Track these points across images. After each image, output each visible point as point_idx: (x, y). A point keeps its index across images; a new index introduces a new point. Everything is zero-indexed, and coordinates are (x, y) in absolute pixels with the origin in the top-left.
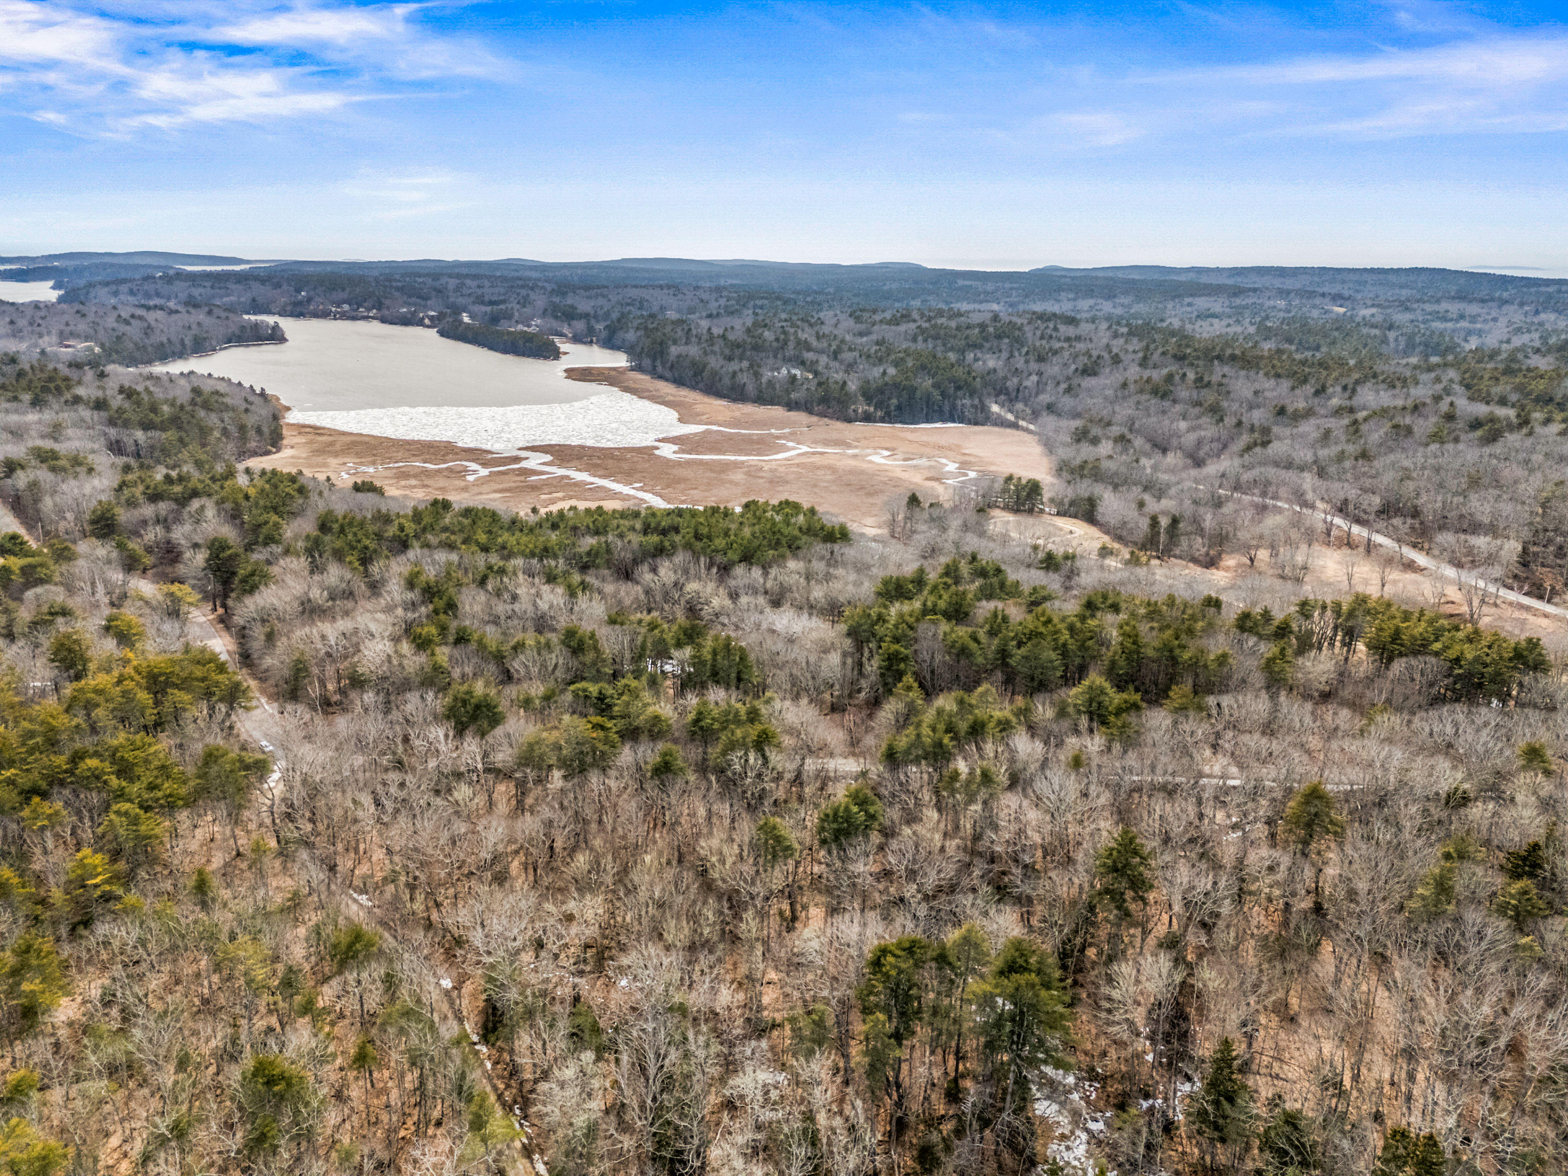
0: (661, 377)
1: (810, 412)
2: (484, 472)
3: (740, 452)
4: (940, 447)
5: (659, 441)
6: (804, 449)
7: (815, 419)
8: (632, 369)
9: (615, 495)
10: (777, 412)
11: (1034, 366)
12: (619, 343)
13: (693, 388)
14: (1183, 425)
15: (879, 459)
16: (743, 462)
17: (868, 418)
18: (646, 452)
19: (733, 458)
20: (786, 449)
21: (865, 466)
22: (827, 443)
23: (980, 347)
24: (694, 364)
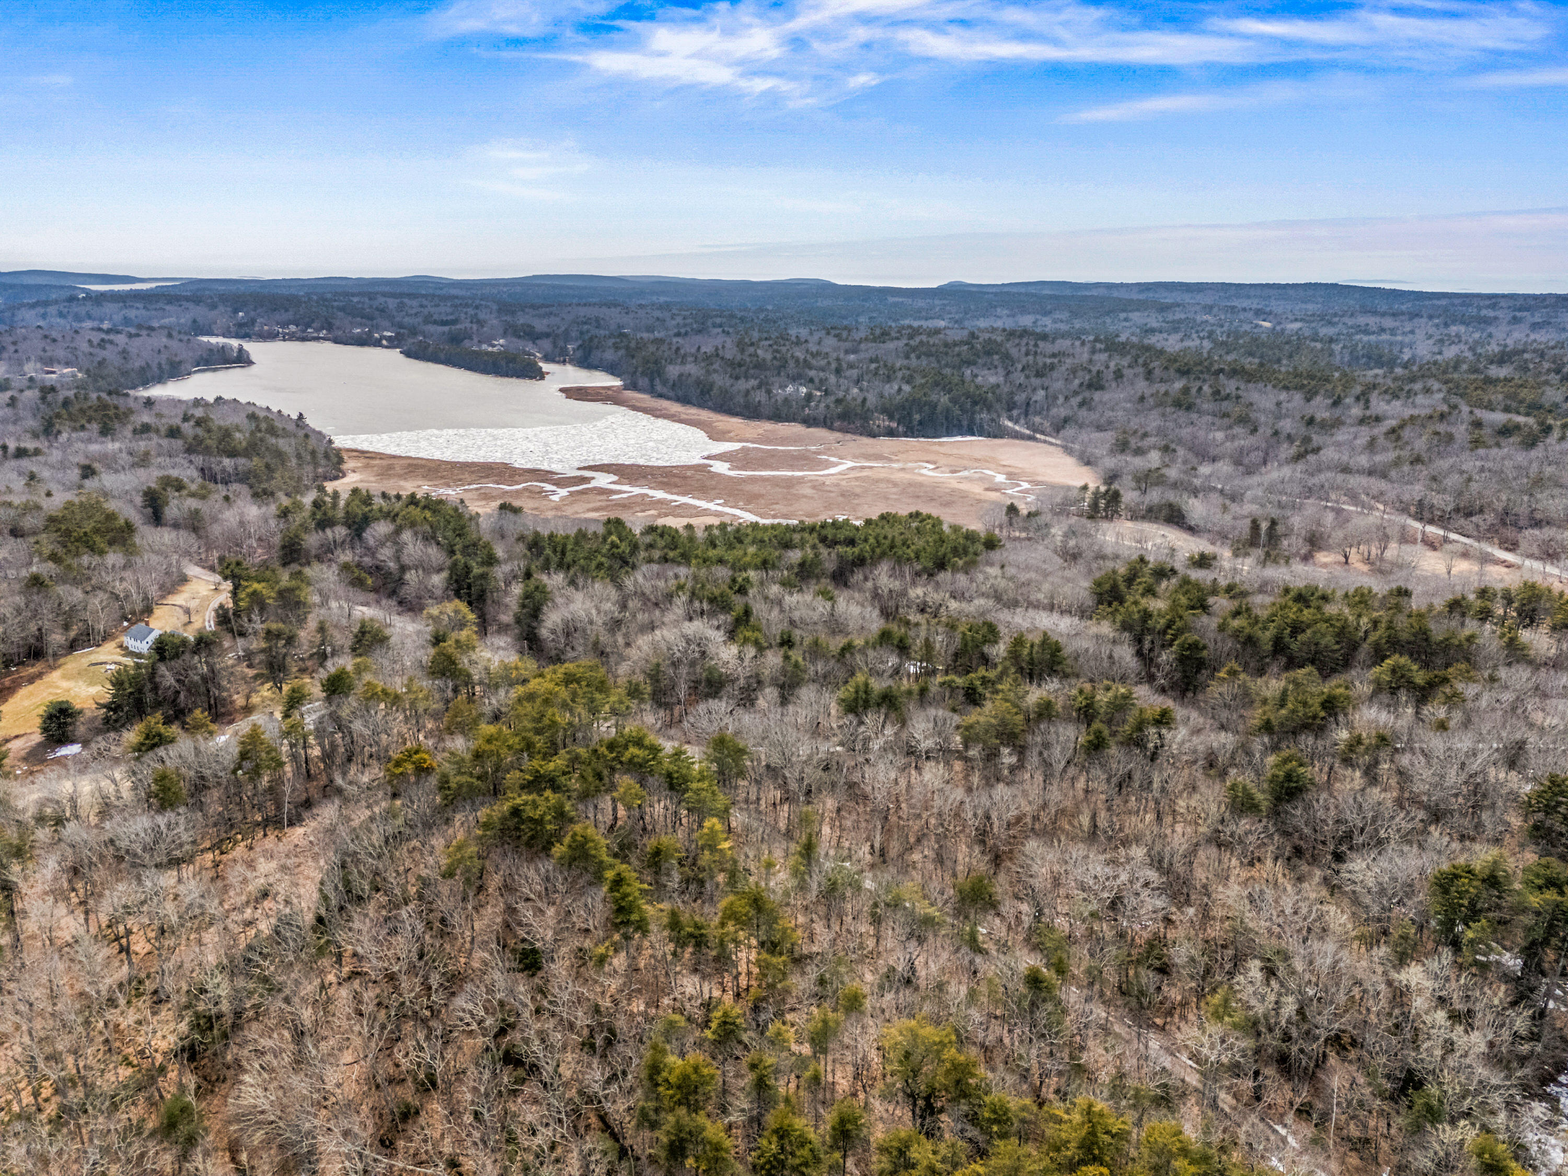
0: (661, 396)
1: (831, 428)
2: (563, 492)
3: (792, 467)
4: (977, 460)
5: (708, 458)
6: (850, 464)
7: (838, 435)
8: (626, 388)
9: (706, 512)
10: (796, 429)
11: (1035, 381)
12: (596, 363)
13: (701, 406)
14: (1220, 435)
15: (927, 472)
16: (803, 477)
17: (891, 433)
18: (701, 469)
19: (790, 474)
20: (835, 465)
21: (920, 479)
22: (867, 457)
23: (974, 363)
24: (698, 382)
